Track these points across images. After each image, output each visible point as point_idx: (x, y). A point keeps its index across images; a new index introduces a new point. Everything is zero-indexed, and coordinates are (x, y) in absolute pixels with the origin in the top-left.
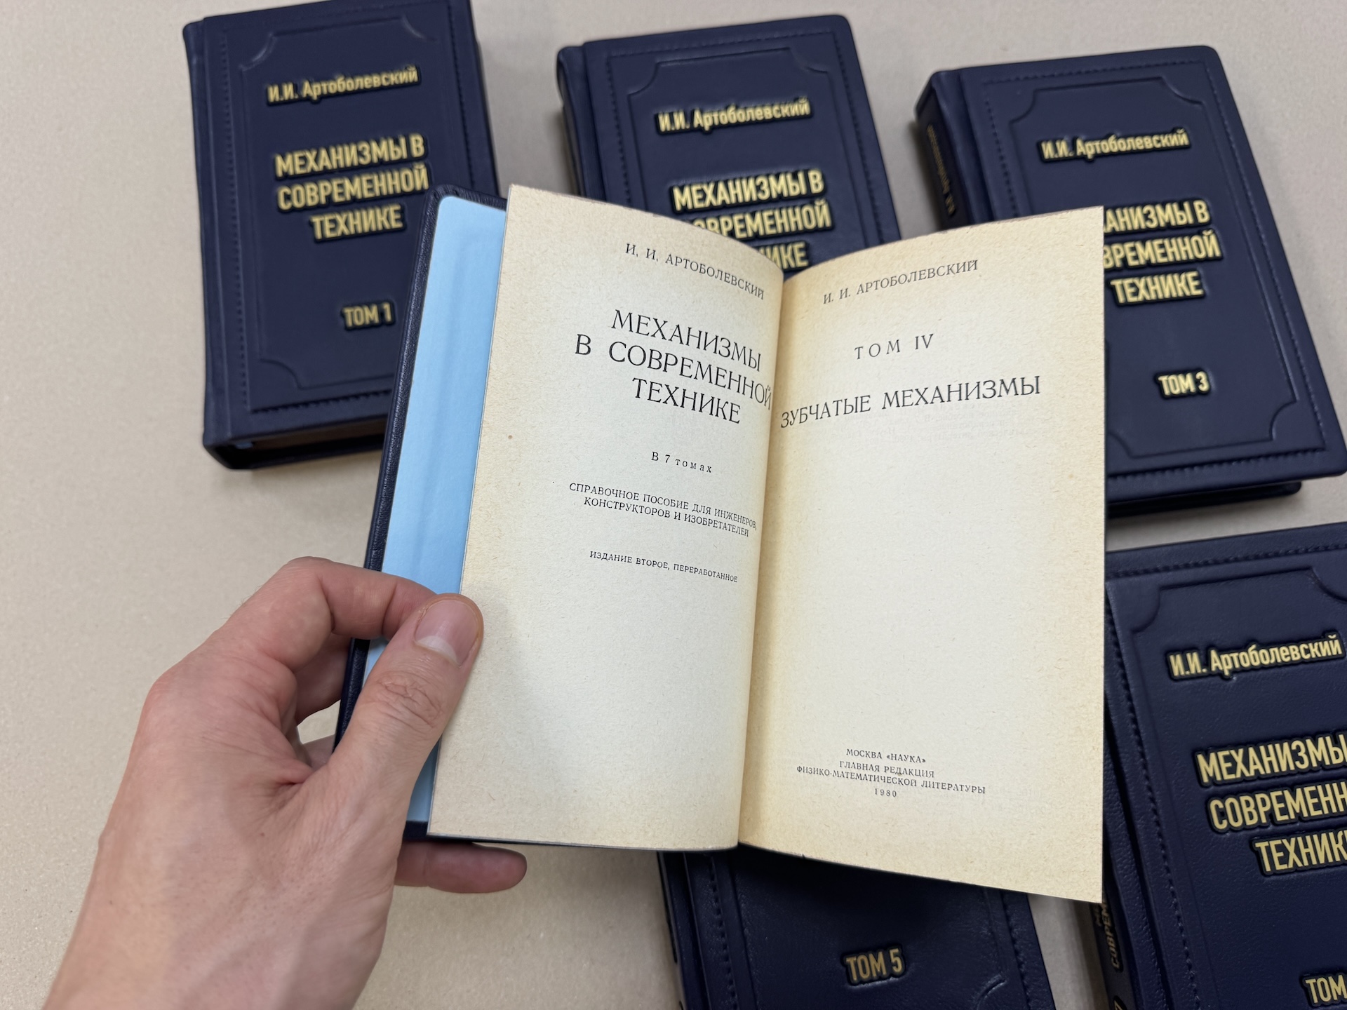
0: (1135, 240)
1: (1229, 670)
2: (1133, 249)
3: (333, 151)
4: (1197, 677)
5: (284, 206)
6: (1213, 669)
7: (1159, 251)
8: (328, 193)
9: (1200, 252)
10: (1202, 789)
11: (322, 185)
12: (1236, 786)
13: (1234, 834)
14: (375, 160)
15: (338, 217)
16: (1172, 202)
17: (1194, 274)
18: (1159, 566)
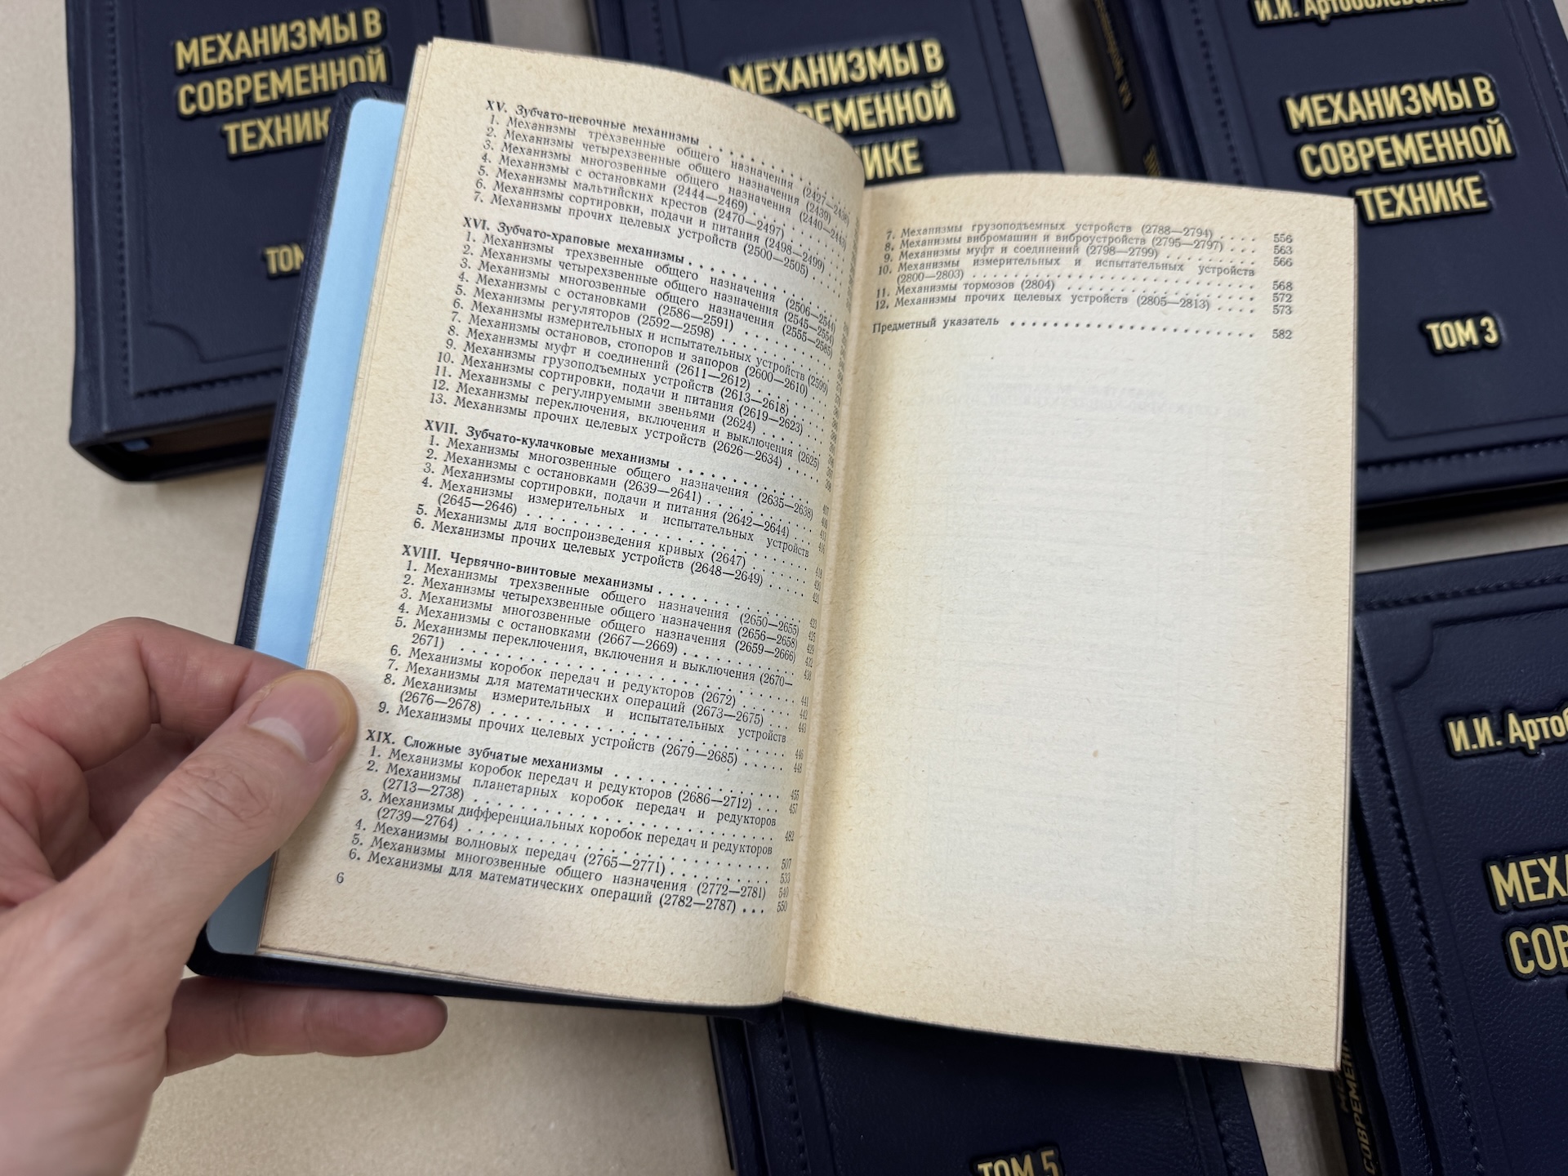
0: (1390, 134)
1: (1535, 742)
2: (1387, 145)
3: (255, 32)
4: (1489, 752)
5: (186, 110)
6: (1512, 741)
7: (1424, 148)
8: (247, 89)
9: (1483, 148)
10: (1497, 915)
11: (238, 80)
12: (1547, 910)
13: (1544, 980)
14: (313, 43)
15: (260, 123)
16: (1441, 80)
17: (1476, 179)
18: (1431, 593)
